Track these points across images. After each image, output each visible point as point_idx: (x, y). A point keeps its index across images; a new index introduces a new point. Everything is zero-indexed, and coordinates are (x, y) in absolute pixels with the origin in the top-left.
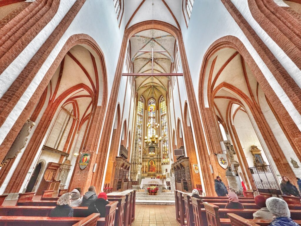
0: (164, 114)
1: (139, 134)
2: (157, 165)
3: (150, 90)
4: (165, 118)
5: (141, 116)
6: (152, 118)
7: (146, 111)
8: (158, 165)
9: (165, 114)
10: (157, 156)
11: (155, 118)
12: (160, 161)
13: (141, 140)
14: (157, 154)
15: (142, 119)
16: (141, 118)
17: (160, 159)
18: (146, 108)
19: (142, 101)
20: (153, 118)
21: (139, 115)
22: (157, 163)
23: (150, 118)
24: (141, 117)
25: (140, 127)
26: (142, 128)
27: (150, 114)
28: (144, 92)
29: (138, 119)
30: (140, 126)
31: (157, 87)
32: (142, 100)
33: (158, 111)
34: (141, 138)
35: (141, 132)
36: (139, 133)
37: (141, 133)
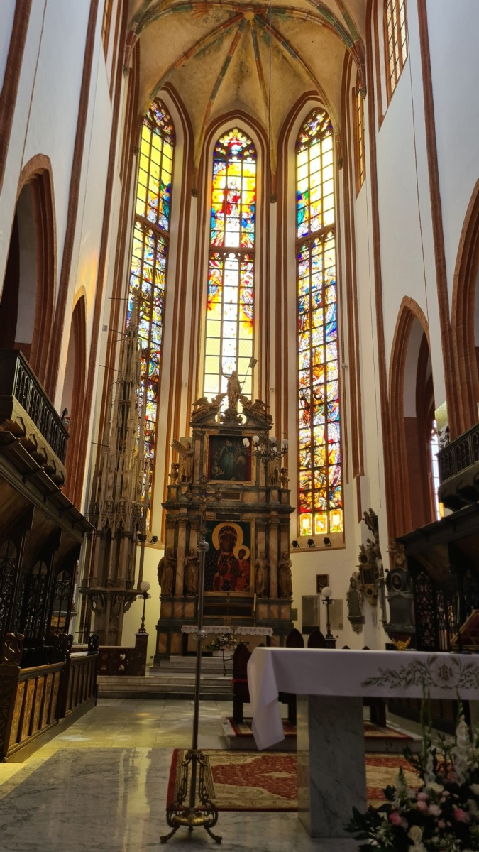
0: (316, 226)
1: (146, 354)
2: (261, 547)
3: (227, 43)
4: (327, 257)
5: (158, 233)
6: (232, 256)
7: (194, 200)
8: (267, 546)
9: (322, 234)
10: (263, 494)
11: (251, 254)
12: (283, 528)
13: (157, 390)
14: (262, 484)
15: (166, 254)
16: (160, 247)
19: (168, 130)
20: (241, 260)
21: (146, 225)
22: (262, 535)
23: (223, 259)
24: (161, 242)
25: (151, 307)
26: (163, 315)
27: (218, 225)
28: (184, 58)
30: (151, 299)
31: (283, 23)
32: (170, 122)
33: (274, 207)
34: (159, 377)
35: (156, 337)
36: (145, 345)
37: (158, 348)
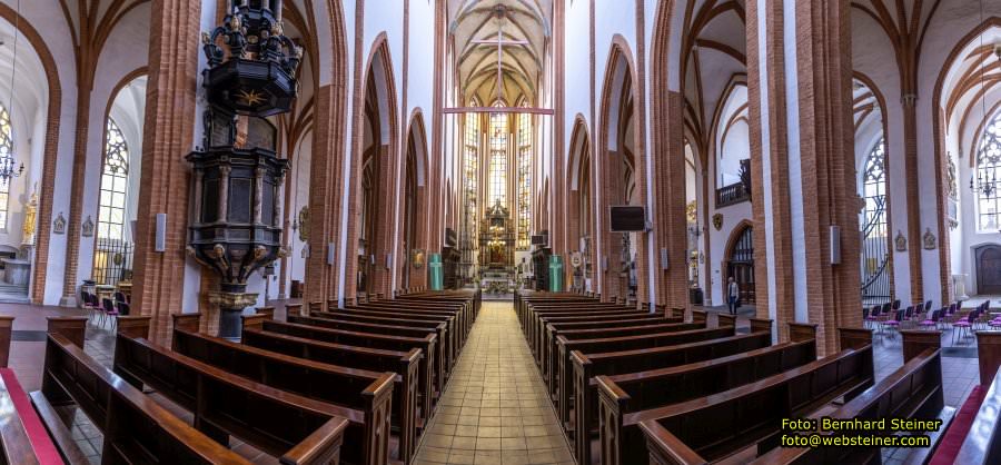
0: (526, 144)
2: (507, 251)
3: (494, 80)
4: (528, 156)
5: (474, 148)
6: (498, 153)
7: (485, 134)
8: (509, 250)
9: (527, 147)
12: (513, 244)
13: (475, 203)
14: (507, 231)
15: (476, 156)
16: (474, 154)
17: (514, 240)
18: (485, 128)
20: (501, 154)
21: (469, 147)
23: (495, 154)
24: (475, 151)
27: (493, 142)
28: (480, 86)
29: (469, 157)
31: (512, 75)
